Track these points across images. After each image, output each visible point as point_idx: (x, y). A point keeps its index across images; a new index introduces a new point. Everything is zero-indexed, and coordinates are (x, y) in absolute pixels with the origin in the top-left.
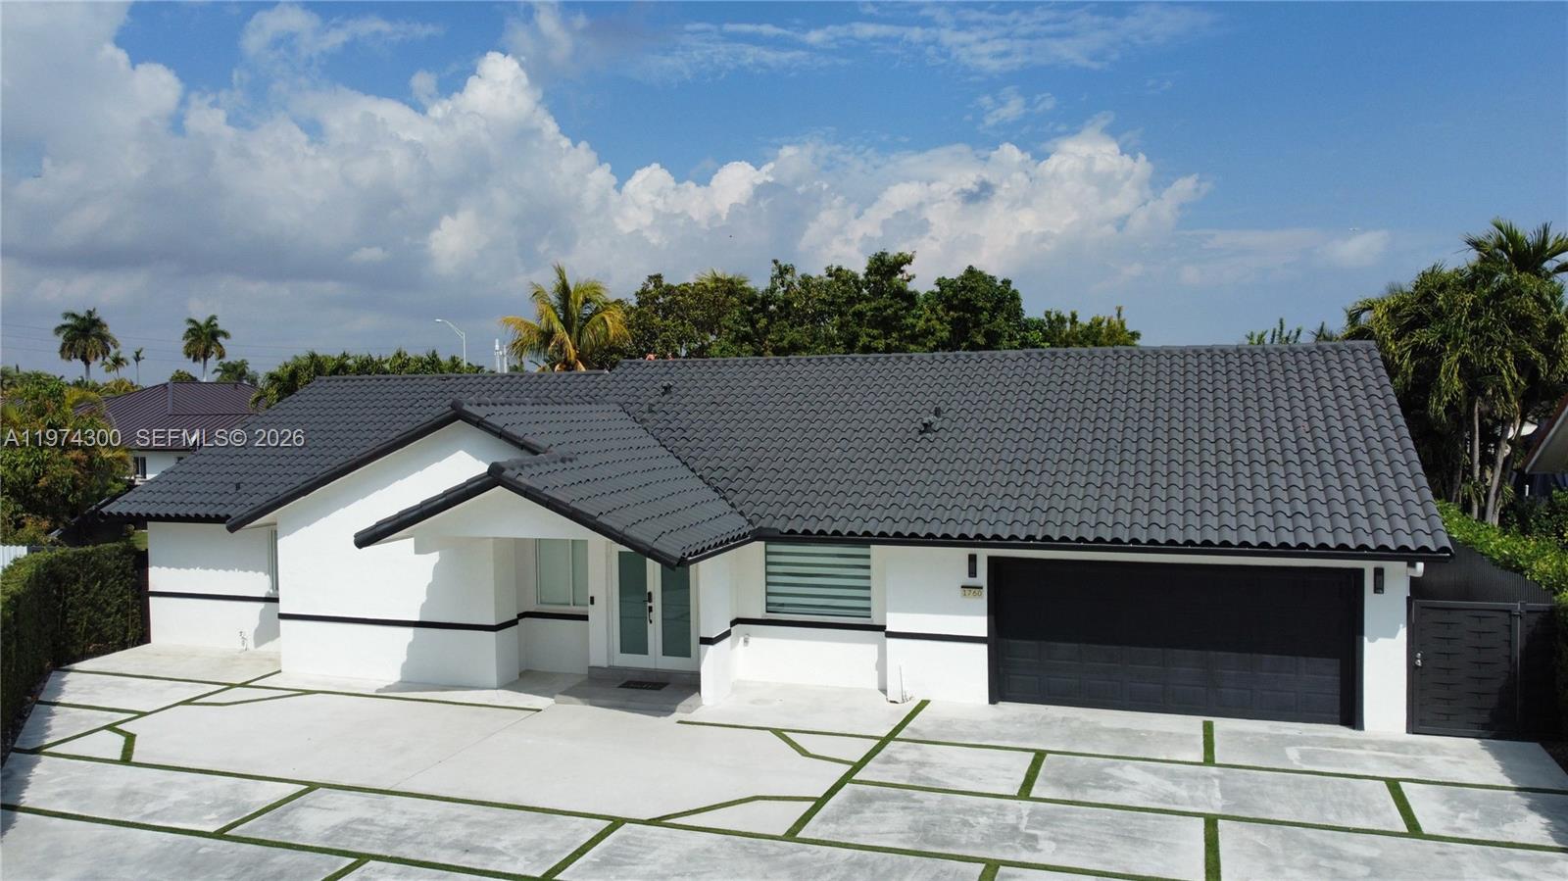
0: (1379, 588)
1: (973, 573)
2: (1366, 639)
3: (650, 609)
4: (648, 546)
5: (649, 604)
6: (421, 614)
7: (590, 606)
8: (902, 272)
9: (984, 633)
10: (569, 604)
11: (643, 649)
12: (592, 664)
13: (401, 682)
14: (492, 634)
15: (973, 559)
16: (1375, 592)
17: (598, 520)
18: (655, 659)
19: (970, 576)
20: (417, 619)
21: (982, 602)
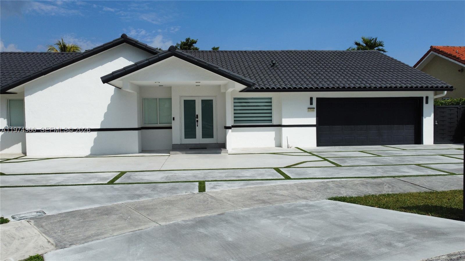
0: (427, 103)
1: (311, 104)
2: (424, 117)
3: (197, 121)
4: (241, 78)
5: (196, 119)
6: (101, 126)
7: (173, 121)
8: (193, 46)
9: (315, 123)
10: (157, 124)
11: (194, 136)
12: (173, 143)
13: (91, 154)
14: (137, 132)
15: (311, 99)
16: (426, 104)
17: (219, 68)
18: (199, 139)
19: (310, 105)
20: (99, 127)
21: (314, 113)
